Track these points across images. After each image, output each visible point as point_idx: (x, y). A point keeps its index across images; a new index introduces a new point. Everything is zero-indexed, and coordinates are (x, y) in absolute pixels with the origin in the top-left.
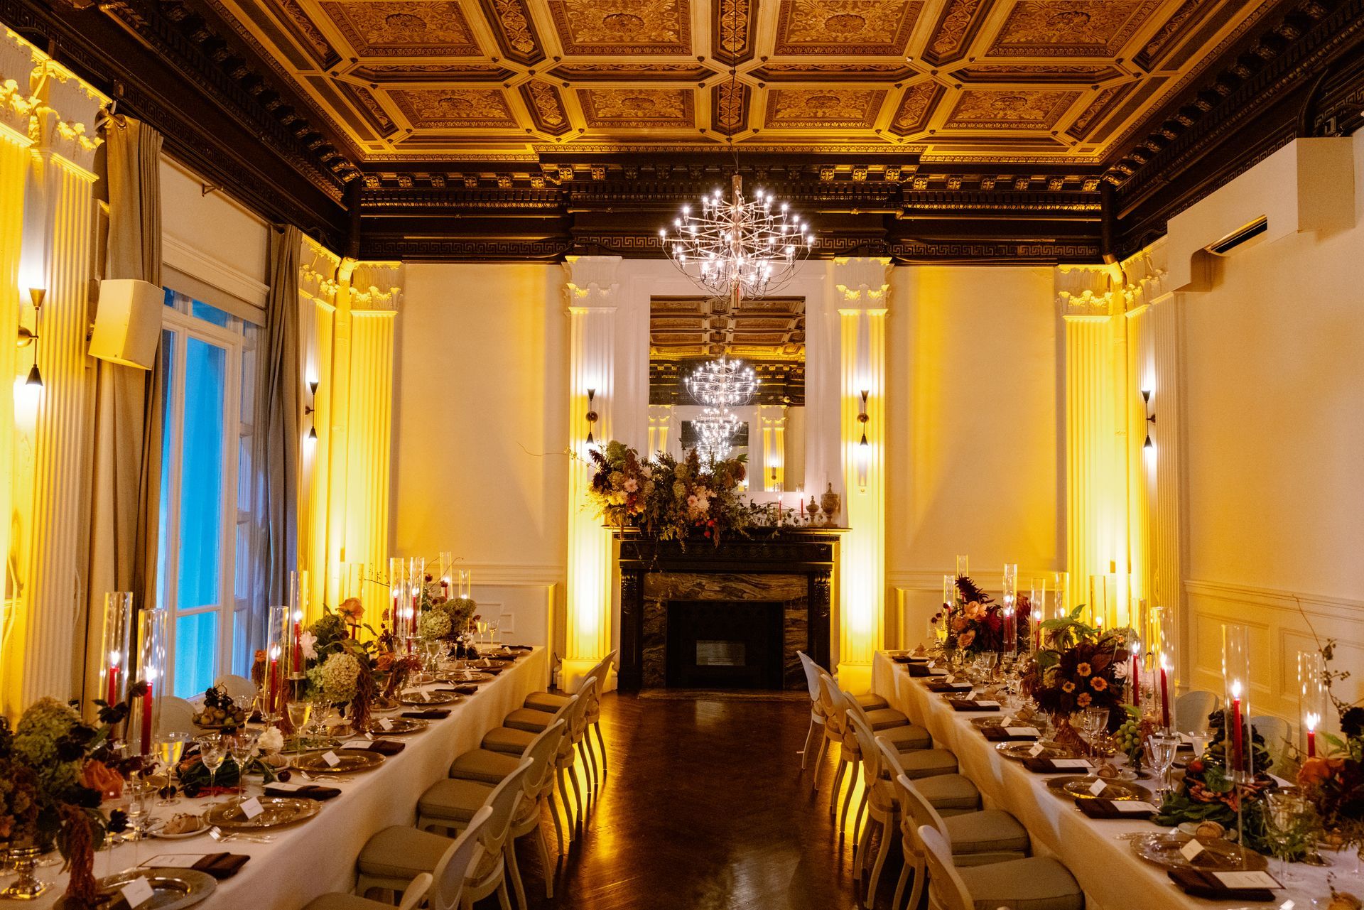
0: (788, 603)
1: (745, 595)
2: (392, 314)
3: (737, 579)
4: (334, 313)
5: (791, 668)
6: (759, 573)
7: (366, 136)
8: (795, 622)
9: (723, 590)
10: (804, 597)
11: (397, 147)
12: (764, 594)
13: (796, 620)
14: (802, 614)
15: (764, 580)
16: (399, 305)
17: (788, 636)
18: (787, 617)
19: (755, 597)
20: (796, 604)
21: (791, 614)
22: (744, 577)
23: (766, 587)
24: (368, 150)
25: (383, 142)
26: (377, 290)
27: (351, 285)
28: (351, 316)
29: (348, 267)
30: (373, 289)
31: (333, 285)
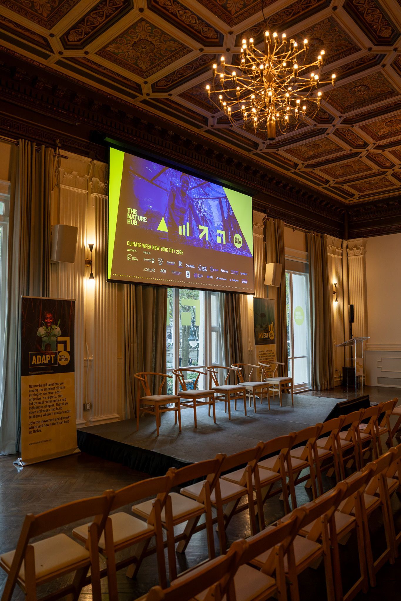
2: (361, 256)
4: (342, 258)
7: (346, 198)
11: (357, 199)
16: (364, 254)
24: (348, 202)
25: (352, 199)
26: (356, 249)
27: (347, 248)
28: (348, 259)
29: (345, 242)
30: (355, 249)
31: (341, 249)
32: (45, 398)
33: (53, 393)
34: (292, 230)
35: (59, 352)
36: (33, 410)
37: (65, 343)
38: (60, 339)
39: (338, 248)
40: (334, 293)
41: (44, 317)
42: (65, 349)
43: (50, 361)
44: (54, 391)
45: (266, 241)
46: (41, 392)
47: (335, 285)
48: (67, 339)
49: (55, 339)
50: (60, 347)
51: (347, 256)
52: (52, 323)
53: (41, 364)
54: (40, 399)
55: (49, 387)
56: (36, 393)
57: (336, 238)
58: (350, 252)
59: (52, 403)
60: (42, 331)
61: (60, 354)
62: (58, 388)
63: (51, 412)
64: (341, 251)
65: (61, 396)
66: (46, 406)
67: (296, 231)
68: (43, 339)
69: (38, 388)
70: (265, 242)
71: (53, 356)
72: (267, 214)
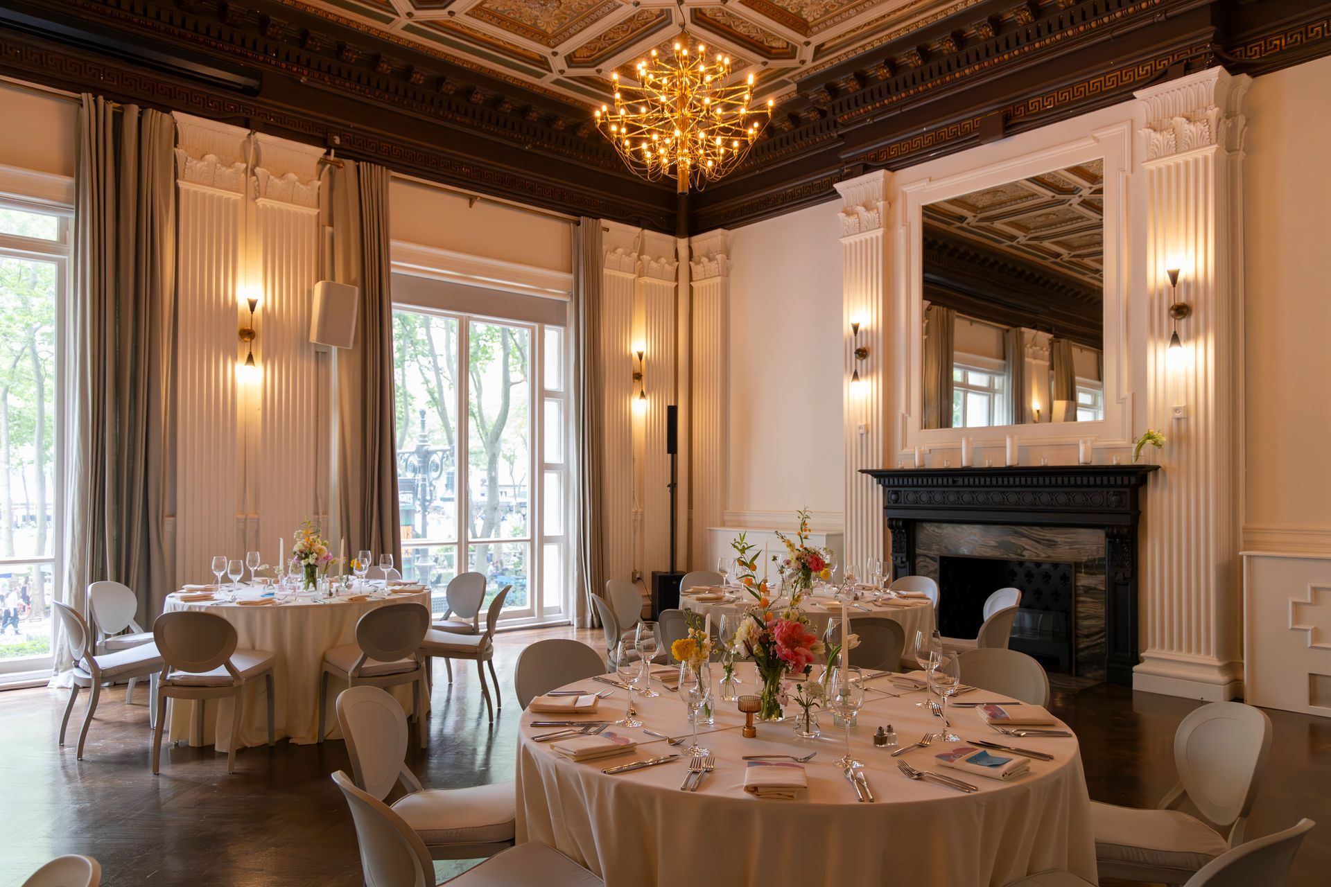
0: (1077, 566)
1: (1026, 554)
2: (719, 280)
3: (1016, 532)
4: (677, 290)
5: (1083, 649)
6: (1042, 525)
8: (1089, 590)
9: (1000, 545)
10: (1100, 559)
12: (1050, 552)
13: (1091, 589)
14: (1097, 581)
15: (1048, 534)
16: (725, 272)
17: (1081, 608)
18: (1079, 584)
19: (1038, 555)
20: (1091, 567)
21: (1084, 580)
22: (1024, 530)
23: (1051, 544)
26: (707, 260)
27: (690, 260)
28: (691, 288)
29: (682, 243)
30: (704, 260)
31: (670, 264)
34: (466, 202)
39: (657, 260)
40: (638, 376)
45: (331, 224)
47: (640, 356)
51: (691, 280)
57: (647, 232)
58: (697, 270)
64: (670, 269)
67: (477, 204)
70: (328, 229)
72: (335, 149)
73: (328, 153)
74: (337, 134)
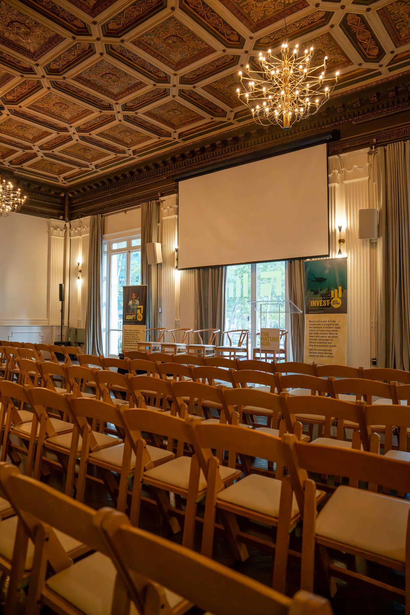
32: (131, 337)
33: (134, 335)
35: (138, 314)
36: (126, 342)
37: (140, 309)
38: (138, 307)
41: (132, 296)
42: (141, 313)
43: (134, 318)
44: (135, 334)
46: (129, 334)
48: (142, 307)
49: (136, 307)
50: (139, 311)
52: (135, 299)
53: (130, 320)
54: (129, 337)
55: (133, 332)
56: (127, 333)
59: (134, 340)
60: (131, 303)
61: (138, 315)
62: (137, 333)
63: (133, 345)
65: (138, 337)
66: (131, 341)
68: (131, 307)
69: (128, 331)
71: (135, 316)
72: (374, 145)
73: (372, 148)
74: (374, 138)
